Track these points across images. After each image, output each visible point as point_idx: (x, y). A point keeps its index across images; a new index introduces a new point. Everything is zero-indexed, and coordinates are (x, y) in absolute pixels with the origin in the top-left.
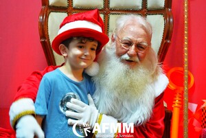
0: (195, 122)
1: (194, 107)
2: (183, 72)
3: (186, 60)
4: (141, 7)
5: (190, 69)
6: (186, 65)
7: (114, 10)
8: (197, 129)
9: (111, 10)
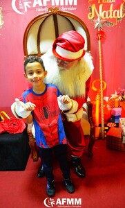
0: (108, 106)
1: (107, 99)
2: (99, 82)
3: (101, 75)
5: (104, 79)
6: (101, 78)
8: (109, 109)
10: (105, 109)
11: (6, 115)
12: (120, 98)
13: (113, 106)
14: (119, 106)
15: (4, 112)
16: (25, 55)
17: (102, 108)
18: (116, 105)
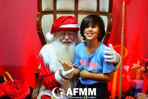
0: (128, 76)
1: (127, 68)
2: (120, 47)
3: (122, 41)
4: (96, 11)
5: (125, 45)
6: (122, 45)
7: (80, 12)
8: (129, 80)
9: (79, 12)
10: (124, 79)
11: (10, 76)
12: (143, 68)
13: (133, 78)
14: (141, 78)
15: (7, 73)
16: (39, 11)
17: (121, 78)
18: (138, 76)
